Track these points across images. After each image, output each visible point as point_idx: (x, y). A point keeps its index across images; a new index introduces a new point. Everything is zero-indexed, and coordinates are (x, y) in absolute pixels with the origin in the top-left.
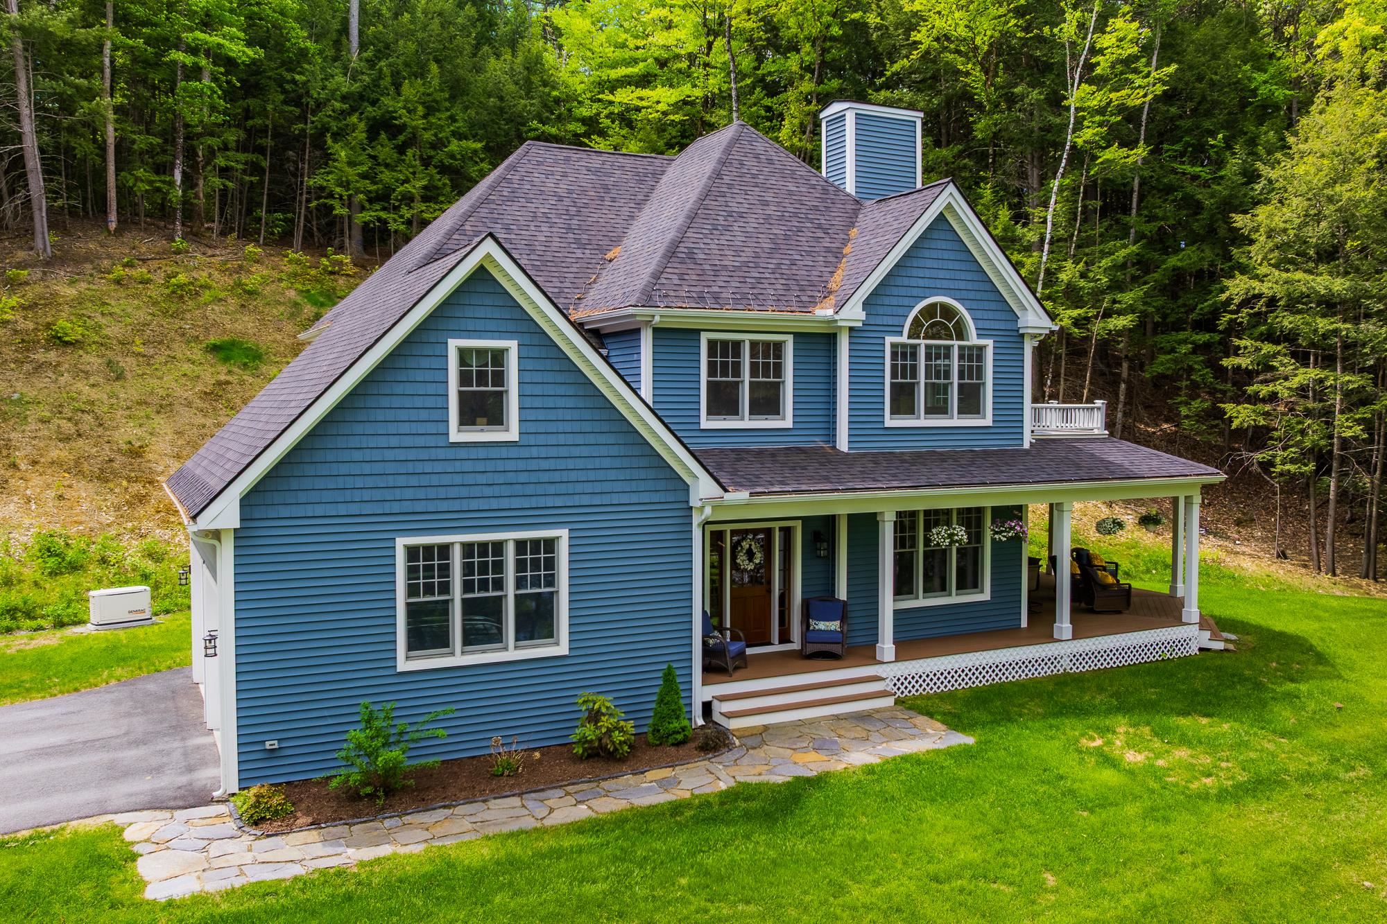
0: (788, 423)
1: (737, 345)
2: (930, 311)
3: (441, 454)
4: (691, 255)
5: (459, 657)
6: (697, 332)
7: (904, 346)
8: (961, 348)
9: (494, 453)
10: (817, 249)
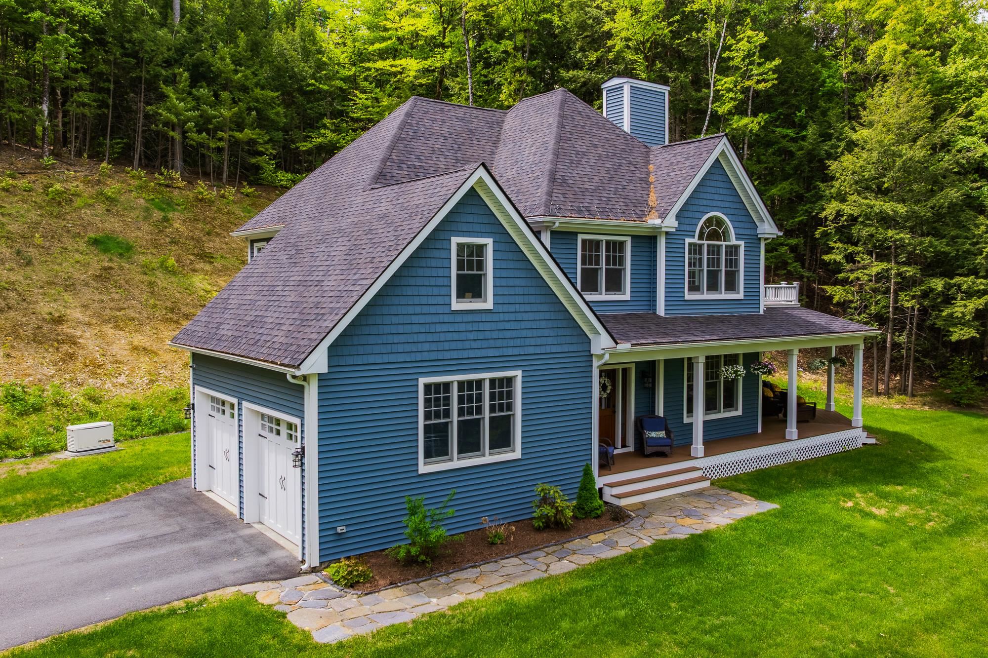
0: (627, 297)
1: (598, 243)
2: (709, 220)
3: (446, 318)
4: (564, 179)
5: (457, 462)
6: (576, 234)
7: (695, 245)
8: (727, 246)
9: (478, 318)
10: (634, 178)
